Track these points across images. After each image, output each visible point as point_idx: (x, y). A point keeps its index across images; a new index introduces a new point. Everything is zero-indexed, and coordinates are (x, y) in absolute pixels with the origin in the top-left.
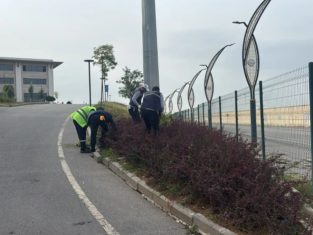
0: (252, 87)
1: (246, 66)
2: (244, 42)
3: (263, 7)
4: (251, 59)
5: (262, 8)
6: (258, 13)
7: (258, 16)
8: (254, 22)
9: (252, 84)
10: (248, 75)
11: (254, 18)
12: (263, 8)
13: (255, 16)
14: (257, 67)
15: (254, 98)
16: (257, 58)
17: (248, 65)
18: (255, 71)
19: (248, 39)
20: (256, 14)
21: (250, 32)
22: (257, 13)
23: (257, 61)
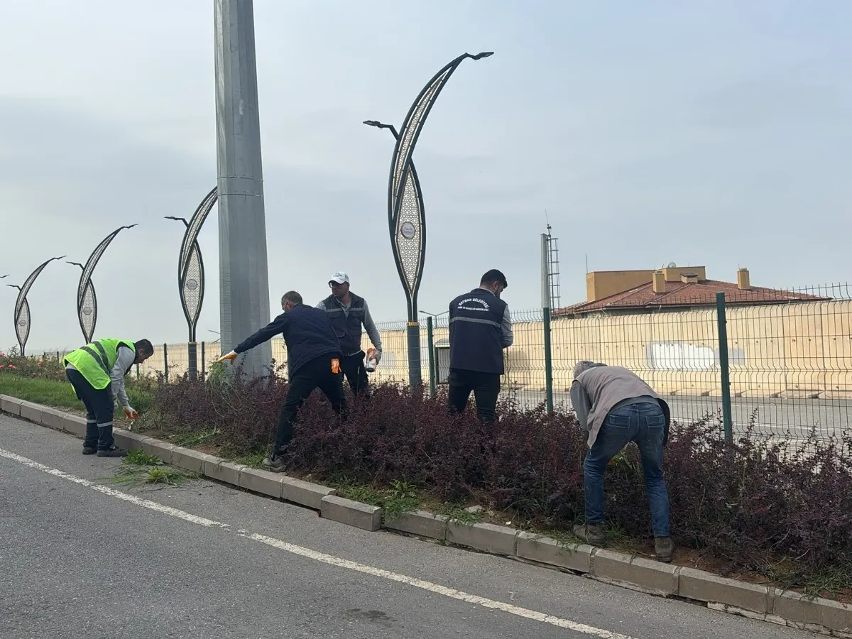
0: (412, 292)
1: (397, 238)
2: (392, 177)
3: (431, 95)
4: (408, 221)
5: (428, 96)
6: (422, 107)
7: (421, 115)
8: (413, 130)
9: (411, 284)
10: (403, 260)
11: (412, 120)
12: (430, 97)
13: (415, 113)
14: (420, 243)
15: (416, 320)
16: (419, 221)
17: (402, 236)
18: (416, 253)
19: (401, 170)
20: (417, 109)
21: (403, 152)
22: (419, 107)
23: (420, 226)
